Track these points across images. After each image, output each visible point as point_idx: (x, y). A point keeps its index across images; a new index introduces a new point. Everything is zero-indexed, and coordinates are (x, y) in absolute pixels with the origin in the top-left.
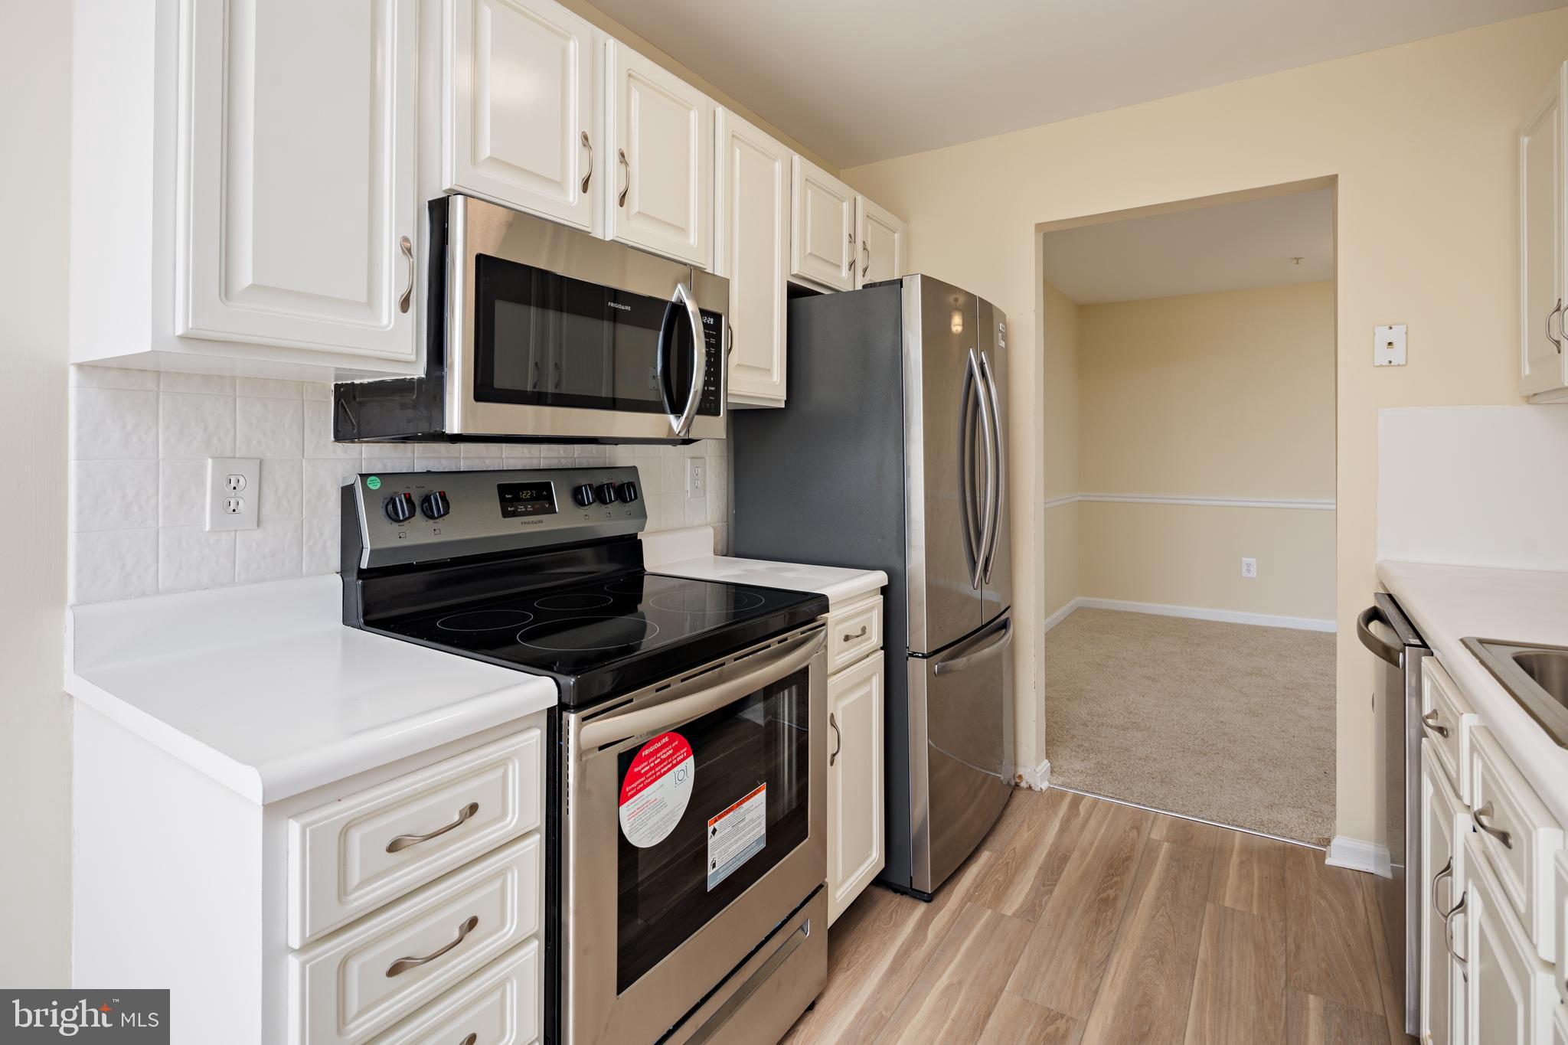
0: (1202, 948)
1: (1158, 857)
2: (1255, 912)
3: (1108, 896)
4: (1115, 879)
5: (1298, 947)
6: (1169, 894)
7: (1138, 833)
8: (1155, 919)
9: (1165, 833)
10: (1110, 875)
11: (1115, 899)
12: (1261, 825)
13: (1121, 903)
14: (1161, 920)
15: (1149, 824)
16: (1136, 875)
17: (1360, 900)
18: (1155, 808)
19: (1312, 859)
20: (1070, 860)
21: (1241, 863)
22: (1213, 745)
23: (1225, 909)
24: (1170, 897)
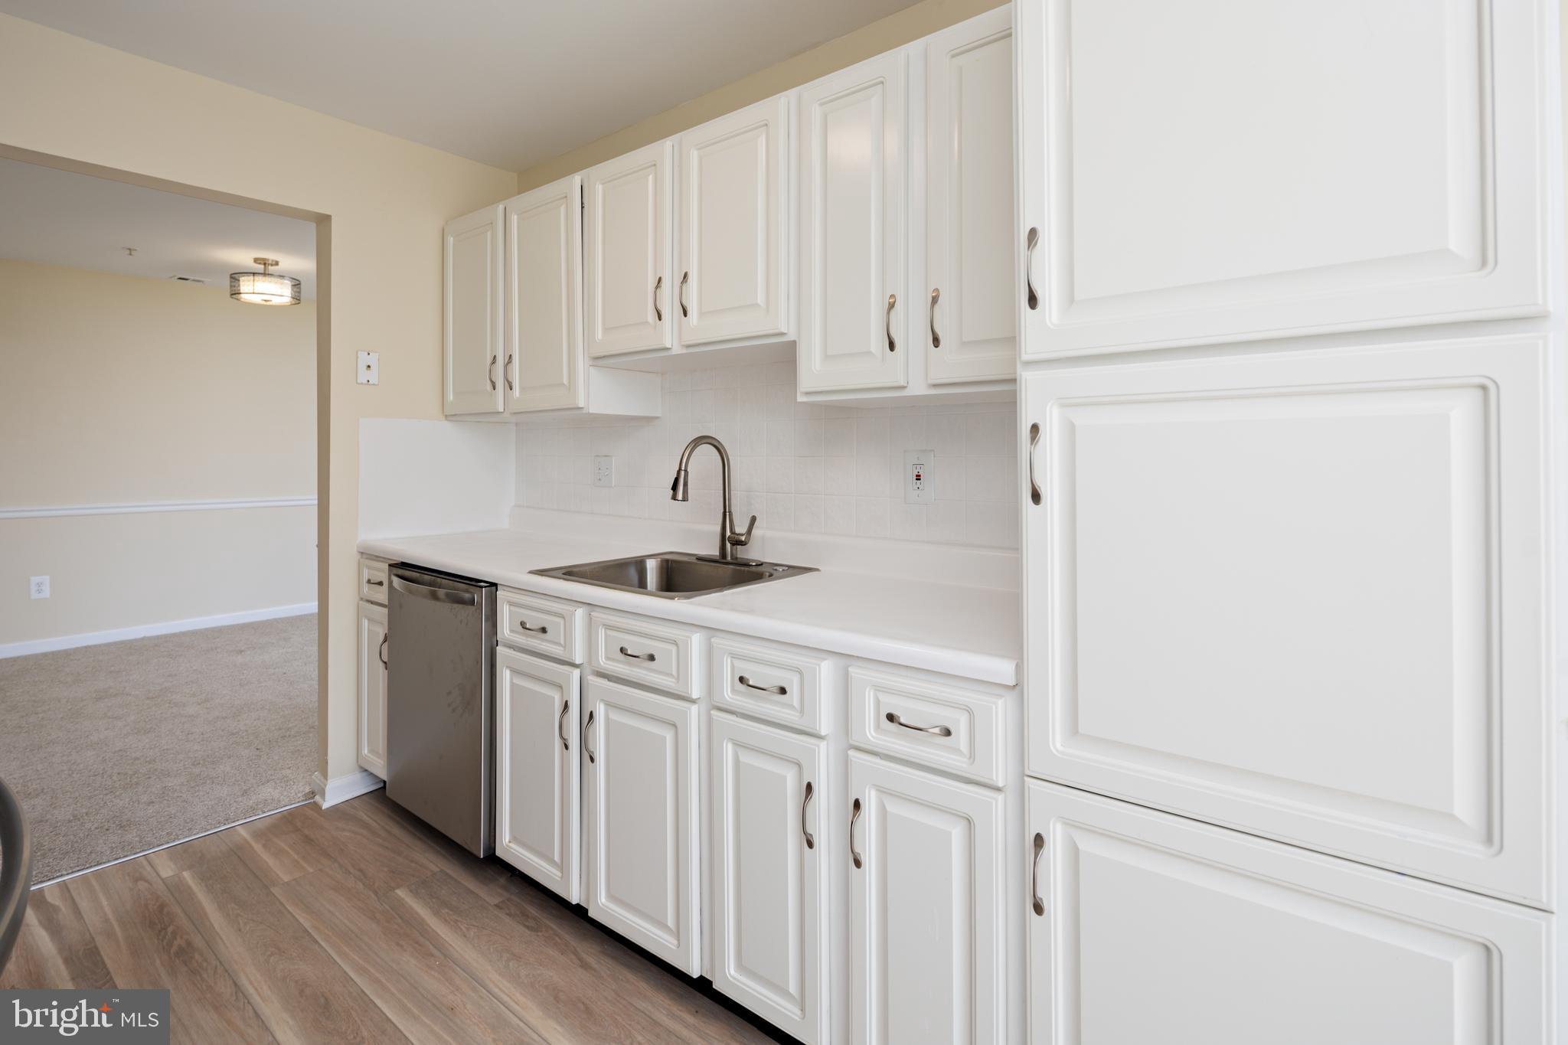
0: (301, 920)
1: (190, 888)
2: (311, 870)
3: (180, 946)
4: (170, 929)
5: (360, 870)
6: (233, 905)
7: (146, 881)
8: (243, 930)
9: (173, 866)
10: (160, 931)
11: (189, 944)
12: (253, 810)
13: (198, 941)
14: (248, 928)
15: (149, 868)
16: (186, 914)
17: (365, 817)
18: (140, 852)
19: (310, 812)
20: (100, 949)
21: (265, 846)
22: (135, 773)
23: (288, 883)
24: (237, 907)
